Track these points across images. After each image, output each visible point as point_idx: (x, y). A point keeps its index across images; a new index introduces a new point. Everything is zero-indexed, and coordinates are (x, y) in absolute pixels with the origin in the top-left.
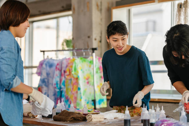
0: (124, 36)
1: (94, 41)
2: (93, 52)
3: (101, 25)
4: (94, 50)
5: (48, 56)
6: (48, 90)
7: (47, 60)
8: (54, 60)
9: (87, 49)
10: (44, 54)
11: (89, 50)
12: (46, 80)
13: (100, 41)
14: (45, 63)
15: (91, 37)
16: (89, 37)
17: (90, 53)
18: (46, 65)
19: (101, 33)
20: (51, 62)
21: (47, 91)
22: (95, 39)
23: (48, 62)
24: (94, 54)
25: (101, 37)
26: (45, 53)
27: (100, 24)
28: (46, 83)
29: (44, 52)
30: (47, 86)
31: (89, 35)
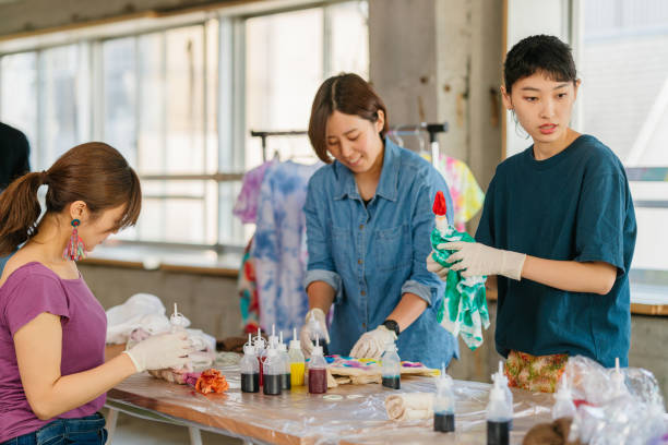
0: (563, 83)
1: (441, 94)
2: (432, 140)
3: (470, 36)
4: (435, 130)
5: (277, 153)
6: (279, 273)
7: (274, 168)
8: (298, 165)
9: (413, 128)
10: (264, 145)
11: (417, 132)
12: (272, 238)
13: (466, 95)
14: (268, 177)
15: (432, 79)
16: (424, 80)
17: (422, 144)
18: (272, 183)
19: (469, 67)
20: (290, 172)
21: (274, 276)
22: (447, 89)
23: (279, 175)
24: (435, 146)
25: (467, 79)
26: (269, 139)
27: (463, 33)
28: (272, 248)
29: (263, 135)
30: (277, 258)
31: (424, 73)
